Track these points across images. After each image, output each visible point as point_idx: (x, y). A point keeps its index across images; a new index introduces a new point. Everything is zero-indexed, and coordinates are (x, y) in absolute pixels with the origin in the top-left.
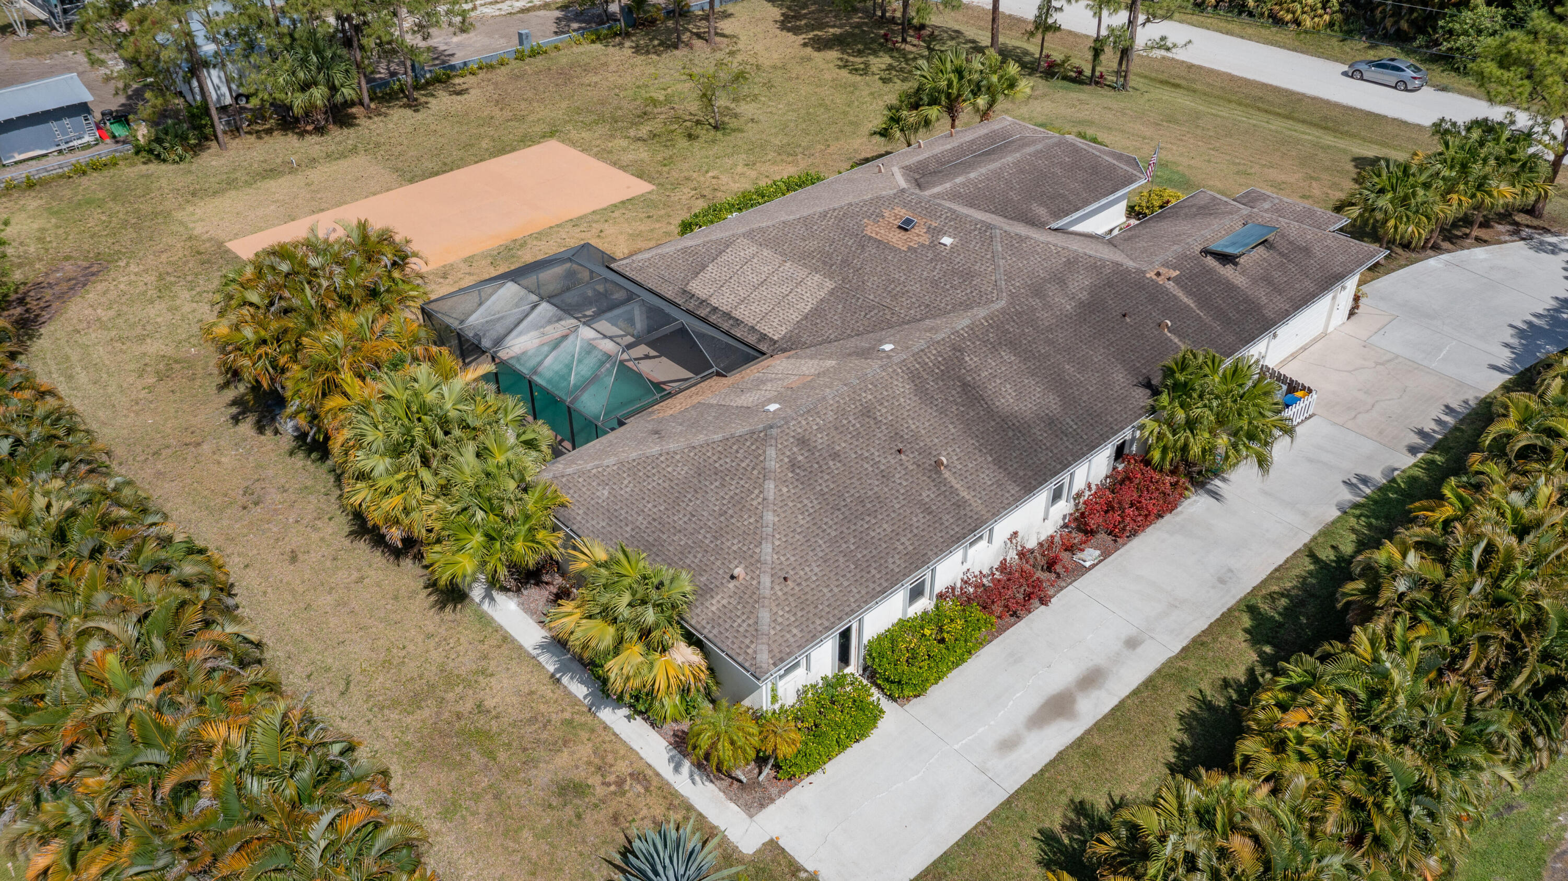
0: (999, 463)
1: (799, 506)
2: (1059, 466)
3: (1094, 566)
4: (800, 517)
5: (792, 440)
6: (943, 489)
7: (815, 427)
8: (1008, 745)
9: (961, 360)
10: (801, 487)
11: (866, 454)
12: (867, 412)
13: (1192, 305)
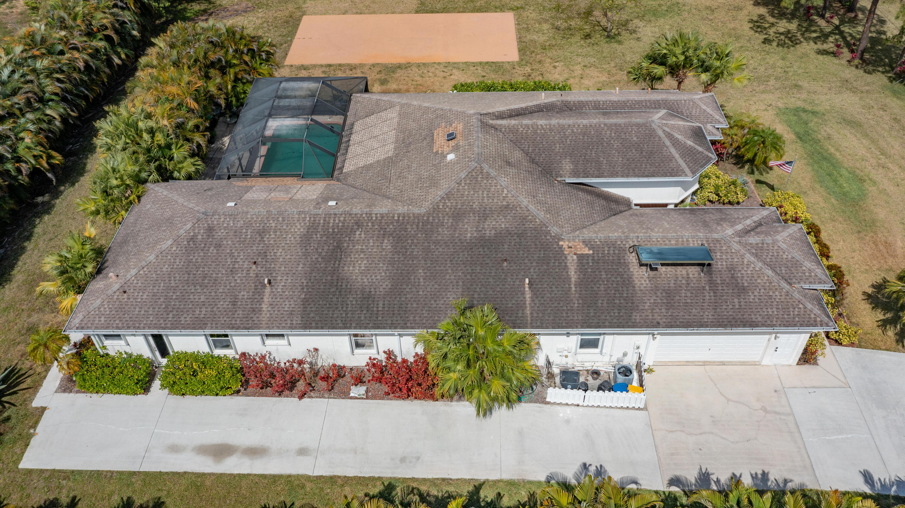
0: (305, 302)
1: (172, 261)
2: (341, 325)
3: (356, 398)
4: (167, 266)
5: (206, 225)
6: (257, 296)
7: (225, 225)
8: (175, 449)
9: (353, 231)
10: (184, 251)
11: (236, 254)
12: (262, 233)
13: (573, 280)
